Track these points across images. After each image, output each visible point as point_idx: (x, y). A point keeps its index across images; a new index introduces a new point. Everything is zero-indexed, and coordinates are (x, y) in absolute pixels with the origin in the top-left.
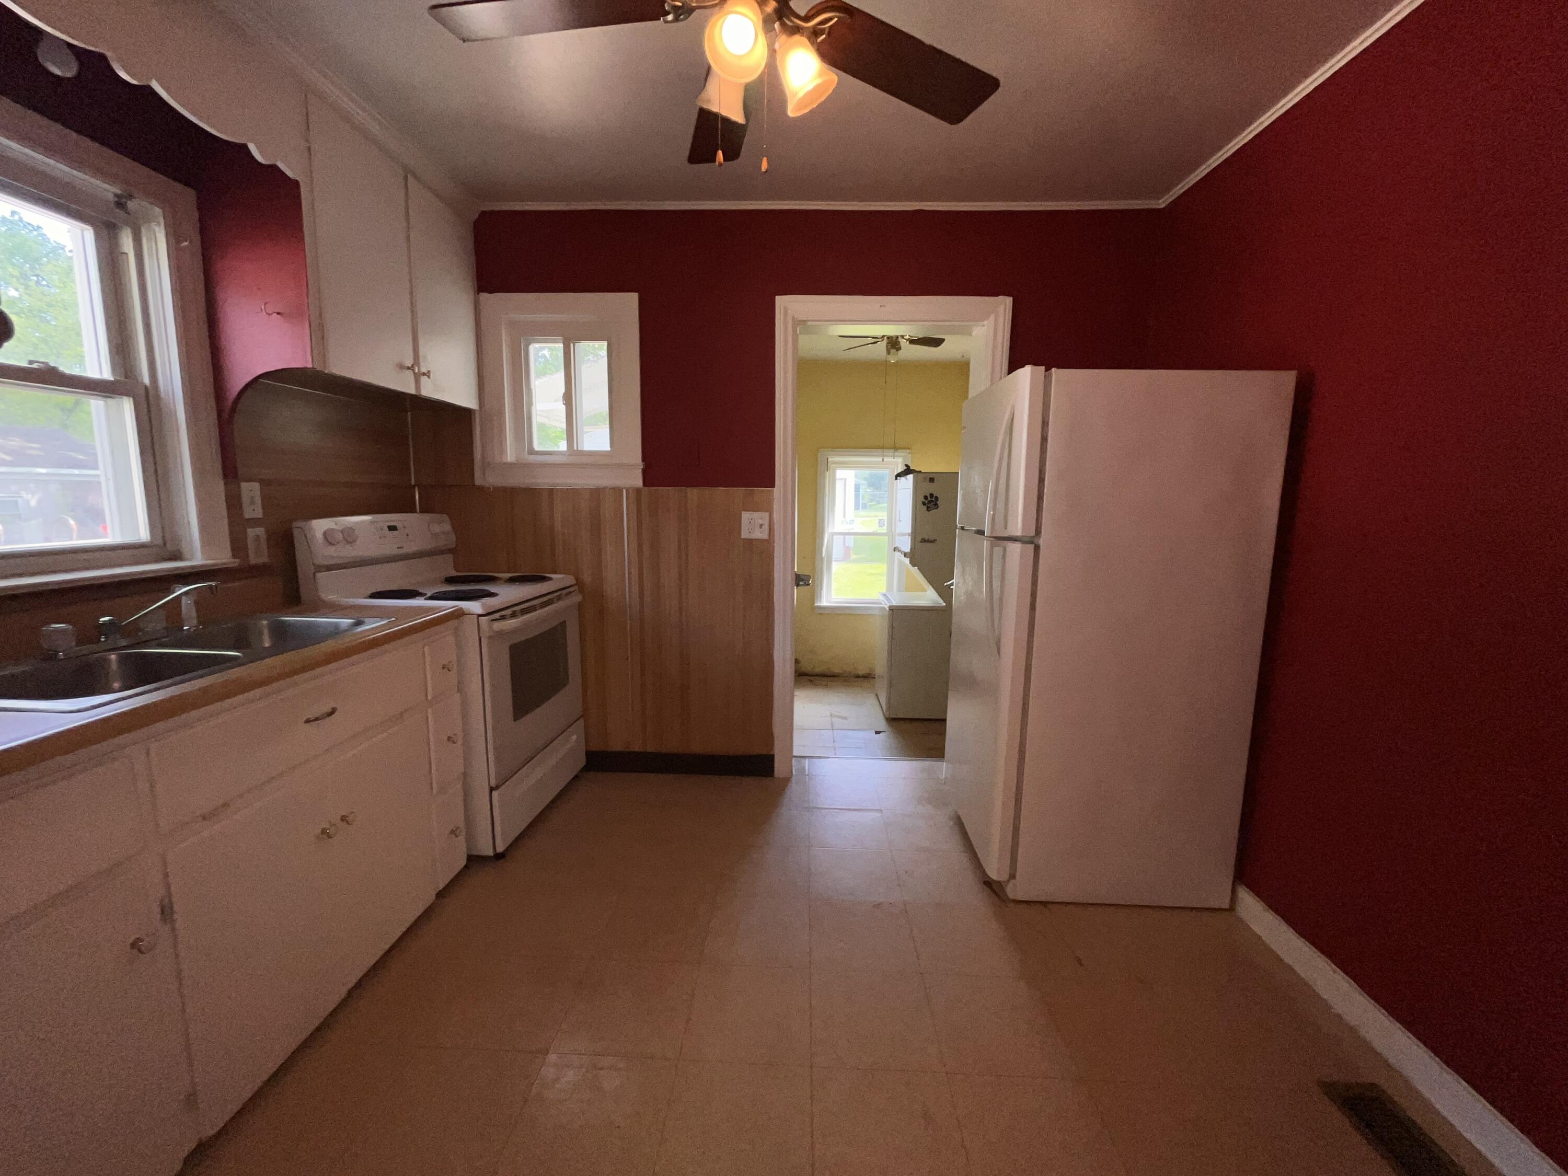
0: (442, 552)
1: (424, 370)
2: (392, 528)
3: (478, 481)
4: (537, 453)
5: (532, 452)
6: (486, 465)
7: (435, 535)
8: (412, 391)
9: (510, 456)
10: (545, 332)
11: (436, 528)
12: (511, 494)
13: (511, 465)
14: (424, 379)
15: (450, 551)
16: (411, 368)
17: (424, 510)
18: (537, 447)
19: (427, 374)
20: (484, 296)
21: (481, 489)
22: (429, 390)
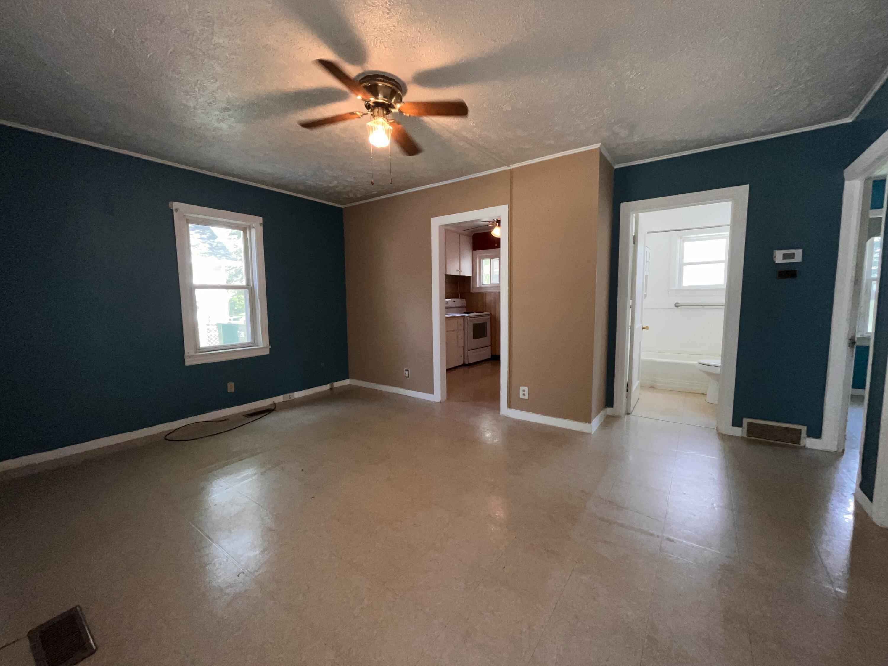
0: (463, 307)
1: (461, 270)
2: (454, 301)
3: (471, 291)
4: (484, 284)
5: (482, 284)
6: (473, 288)
7: (462, 303)
8: (459, 275)
9: (478, 285)
10: (486, 257)
11: (462, 302)
12: (478, 294)
13: (478, 288)
14: (461, 272)
15: (465, 307)
16: (459, 271)
17: (460, 298)
18: (484, 283)
19: (462, 271)
20: (474, 251)
21: (472, 293)
22: (462, 274)
